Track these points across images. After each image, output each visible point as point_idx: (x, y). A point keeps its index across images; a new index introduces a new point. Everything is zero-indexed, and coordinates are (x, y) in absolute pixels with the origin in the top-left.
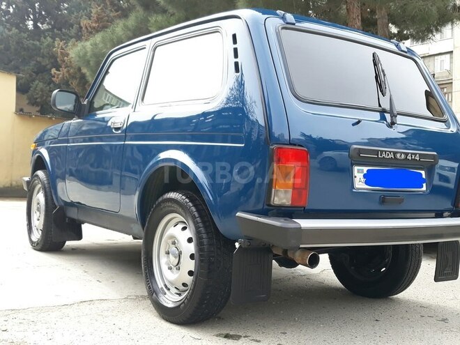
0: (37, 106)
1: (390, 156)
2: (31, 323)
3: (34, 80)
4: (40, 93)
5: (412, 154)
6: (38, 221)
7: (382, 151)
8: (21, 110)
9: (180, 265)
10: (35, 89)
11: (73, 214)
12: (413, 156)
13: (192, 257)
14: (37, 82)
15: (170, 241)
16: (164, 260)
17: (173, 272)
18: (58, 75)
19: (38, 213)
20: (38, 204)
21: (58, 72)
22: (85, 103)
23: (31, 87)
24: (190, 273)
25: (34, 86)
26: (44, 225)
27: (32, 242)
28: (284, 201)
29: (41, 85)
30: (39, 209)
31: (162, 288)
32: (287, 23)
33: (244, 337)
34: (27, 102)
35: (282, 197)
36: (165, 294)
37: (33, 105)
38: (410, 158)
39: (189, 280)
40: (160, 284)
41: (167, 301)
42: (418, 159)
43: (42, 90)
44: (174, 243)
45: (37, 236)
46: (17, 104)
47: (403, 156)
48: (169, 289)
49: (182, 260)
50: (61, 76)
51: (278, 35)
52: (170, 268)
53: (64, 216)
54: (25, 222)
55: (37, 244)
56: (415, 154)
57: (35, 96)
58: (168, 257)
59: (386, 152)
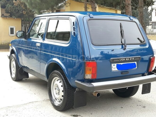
0: (9, 13)
1: (124, 60)
2: (15, 112)
3: (7, 4)
4: (10, 9)
5: (131, 58)
6: (14, 71)
7: (121, 59)
8: (3, 15)
9: (60, 93)
10: (8, 7)
11: (25, 70)
12: (132, 59)
13: (63, 91)
14: (8, 4)
15: (56, 85)
16: (54, 91)
17: (57, 95)
18: (16, 3)
19: (13, 68)
20: (13, 65)
21: (16, 2)
22: (27, 34)
23: (6, 6)
24: (62, 96)
25: (7, 6)
26: (16, 73)
27: (12, 78)
28: (89, 78)
29: (10, 6)
30: (14, 67)
31: (54, 99)
32: (91, 18)
33: (79, 116)
34: (5, 12)
35: (88, 76)
36: (55, 101)
37: (7, 13)
38: (131, 59)
39: (62, 98)
40: (54, 98)
41: (56, 104)
42: (134, 59)
43: (10, 8)
44: (57, 86)
45: (14, 76)
46: (1, 12)
47: (128, 59)
48: (56, 100)
49: (60, 92)
50: (17, 3)
51: (87, 23)
52: (56, 94)
53: (22, 71)
54: (9, 71)
55: (14, 79)
56: (133, 58)
57: (8, 10)
58: (56, 90)
59: (122, 59)
